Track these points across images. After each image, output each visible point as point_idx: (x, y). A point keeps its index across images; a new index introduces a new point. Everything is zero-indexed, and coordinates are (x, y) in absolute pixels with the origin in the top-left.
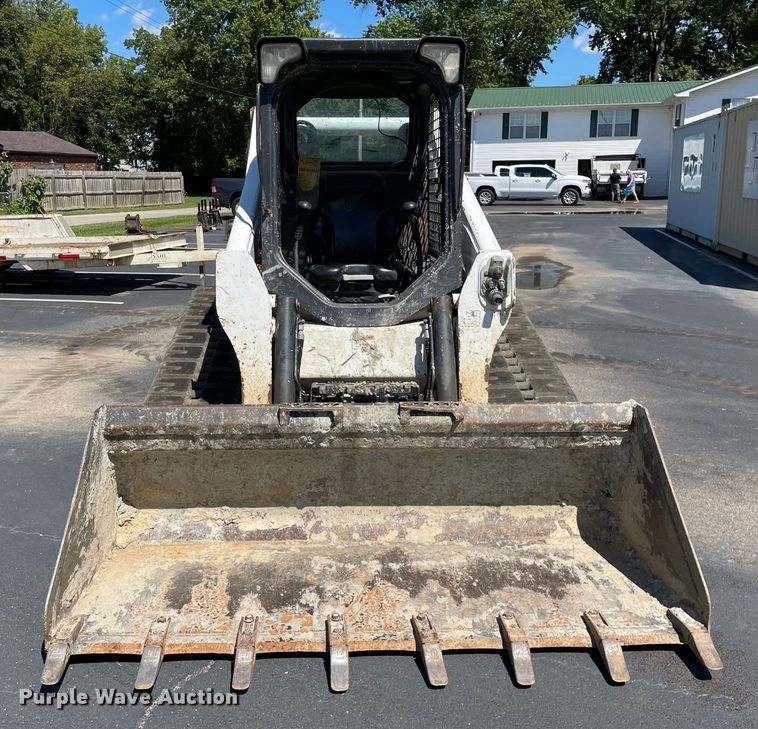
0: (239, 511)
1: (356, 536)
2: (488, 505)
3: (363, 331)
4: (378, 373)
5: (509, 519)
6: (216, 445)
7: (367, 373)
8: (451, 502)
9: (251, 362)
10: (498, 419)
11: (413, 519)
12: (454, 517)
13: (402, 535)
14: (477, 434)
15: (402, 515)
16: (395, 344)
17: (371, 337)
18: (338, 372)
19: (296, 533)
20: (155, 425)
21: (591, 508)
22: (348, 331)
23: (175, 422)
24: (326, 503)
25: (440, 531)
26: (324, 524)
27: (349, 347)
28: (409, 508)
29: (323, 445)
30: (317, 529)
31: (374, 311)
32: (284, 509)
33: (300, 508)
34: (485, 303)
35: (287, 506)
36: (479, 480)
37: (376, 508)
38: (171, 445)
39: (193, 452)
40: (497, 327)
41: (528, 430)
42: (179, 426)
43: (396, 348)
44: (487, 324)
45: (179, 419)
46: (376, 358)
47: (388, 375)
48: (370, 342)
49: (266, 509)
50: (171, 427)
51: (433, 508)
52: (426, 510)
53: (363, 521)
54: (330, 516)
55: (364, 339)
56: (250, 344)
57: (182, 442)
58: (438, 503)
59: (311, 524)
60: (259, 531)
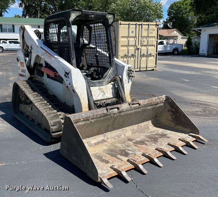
0: (90, 138)
1: (116, 138)
2: (137, 124)
3: (101, 87)
4: (105, 97)
5: (141, 126)
6: (93, 121)
7: (103, 98)
8: (131, 125)
9: (83, 99)
10: (146, 103)
11: (125, 131)
12: (132, 128)
13: (125, 135)
14: (142, 107)
15: (123, 131)
16: (108, 90)
17: (102, 89)
18: (97, 98)
19: (104, 141)
20: (80, 118)
21: (153, 120)
22: (97, 88)
23: (85, 116)
24: (108, 132)
25: (131, 132)
26: (108, 137)
27: (98, 92)
28: (124, 128)
29: (115, 116)
30: (108, 138)
31: (102, 82)
32: (99, 135)
33: (103, 134)
34: (128, 77)
35: (100, 135)
36: (137, 118)
37: (118, 130)
38: (83, 123)
39: (88, 124)
40: (130, 83)
41: (151, 105)
42: (86, 117)
43: (108, 91)
44: (129, 82)
45: (86, 115)
46: (104, 94)
47: (107, 98)
48: (102, 90)
49: (95, 136)
50: (84, 118)
51: (128, 127)
52: (127, 128)
53: (116, 134)
54: (109, 134)
55: (101, 89)
56: (82, 94)
57: (85, 122)
58: (129, 126)
59: (106, 138)
60: (96, 143)
